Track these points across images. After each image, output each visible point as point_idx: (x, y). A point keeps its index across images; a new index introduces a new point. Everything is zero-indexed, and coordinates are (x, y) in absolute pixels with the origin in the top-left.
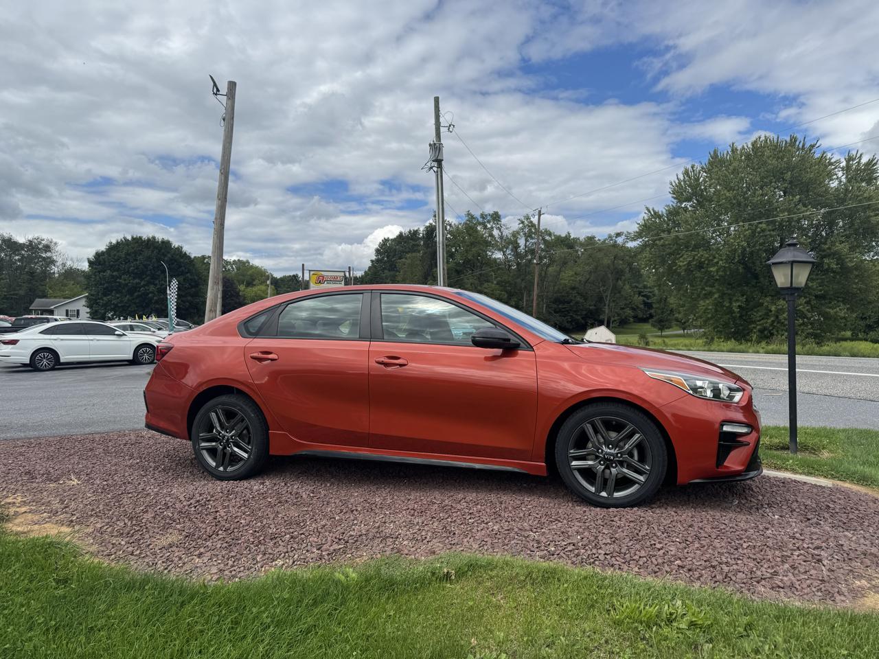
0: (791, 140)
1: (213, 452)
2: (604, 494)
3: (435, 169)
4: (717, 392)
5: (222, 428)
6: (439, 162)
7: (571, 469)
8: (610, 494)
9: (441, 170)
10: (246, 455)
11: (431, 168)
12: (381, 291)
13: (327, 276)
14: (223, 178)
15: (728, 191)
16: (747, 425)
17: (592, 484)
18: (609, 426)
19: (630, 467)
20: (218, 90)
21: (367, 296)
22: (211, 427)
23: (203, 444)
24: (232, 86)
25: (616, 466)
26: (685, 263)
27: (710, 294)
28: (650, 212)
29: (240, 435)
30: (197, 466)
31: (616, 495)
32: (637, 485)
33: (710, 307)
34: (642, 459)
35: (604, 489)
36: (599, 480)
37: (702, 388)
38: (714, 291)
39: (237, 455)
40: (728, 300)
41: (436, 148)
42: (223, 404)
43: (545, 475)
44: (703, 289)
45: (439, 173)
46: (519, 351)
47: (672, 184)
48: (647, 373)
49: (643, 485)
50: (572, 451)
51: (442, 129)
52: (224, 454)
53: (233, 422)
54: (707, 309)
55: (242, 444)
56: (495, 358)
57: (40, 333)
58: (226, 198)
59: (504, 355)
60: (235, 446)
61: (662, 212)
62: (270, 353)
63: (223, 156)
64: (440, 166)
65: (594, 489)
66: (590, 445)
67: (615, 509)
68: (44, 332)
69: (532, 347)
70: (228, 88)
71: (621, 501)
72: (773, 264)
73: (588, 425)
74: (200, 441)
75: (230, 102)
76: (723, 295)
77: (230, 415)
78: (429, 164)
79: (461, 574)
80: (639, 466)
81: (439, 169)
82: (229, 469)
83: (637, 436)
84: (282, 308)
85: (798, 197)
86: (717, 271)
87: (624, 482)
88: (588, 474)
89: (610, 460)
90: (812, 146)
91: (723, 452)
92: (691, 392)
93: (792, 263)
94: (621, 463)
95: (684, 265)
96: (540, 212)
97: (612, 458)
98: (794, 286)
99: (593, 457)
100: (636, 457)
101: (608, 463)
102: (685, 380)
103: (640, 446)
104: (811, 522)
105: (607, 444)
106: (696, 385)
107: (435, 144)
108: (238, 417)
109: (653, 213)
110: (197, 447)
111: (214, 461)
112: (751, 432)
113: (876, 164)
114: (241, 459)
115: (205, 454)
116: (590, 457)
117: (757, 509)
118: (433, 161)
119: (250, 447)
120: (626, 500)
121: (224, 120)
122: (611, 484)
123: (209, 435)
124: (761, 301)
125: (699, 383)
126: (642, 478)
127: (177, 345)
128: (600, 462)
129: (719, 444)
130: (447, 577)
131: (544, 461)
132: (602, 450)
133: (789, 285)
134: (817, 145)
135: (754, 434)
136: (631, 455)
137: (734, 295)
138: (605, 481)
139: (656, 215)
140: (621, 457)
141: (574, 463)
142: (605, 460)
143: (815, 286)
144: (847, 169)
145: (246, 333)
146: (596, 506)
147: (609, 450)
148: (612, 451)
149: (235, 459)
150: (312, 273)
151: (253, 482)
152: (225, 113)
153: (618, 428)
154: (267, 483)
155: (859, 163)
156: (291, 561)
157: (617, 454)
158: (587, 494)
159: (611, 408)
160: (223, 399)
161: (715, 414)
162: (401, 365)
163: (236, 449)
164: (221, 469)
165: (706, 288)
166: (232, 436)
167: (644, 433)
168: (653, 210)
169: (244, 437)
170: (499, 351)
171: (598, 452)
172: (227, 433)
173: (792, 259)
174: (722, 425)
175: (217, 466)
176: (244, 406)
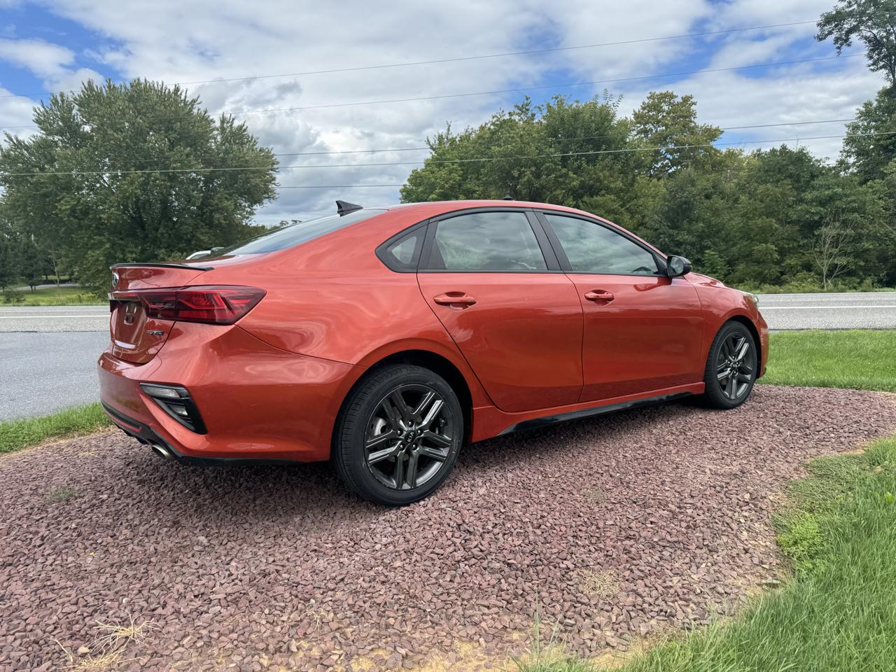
7: (718, 382)
8: (735, 395)
10: (443, 453)
15: (115, 131)
19: (743, 370)
23: (371, 457)
25: (736, 372)
26: (68, 207)
27: (101, 243)
28: (11, 140)
31: (738, 396)
32: (745, 385)
33: (102, 258)
34: (748, 363)
35: (731, 393)
38: (105, 240)
40: (120, 251)
44: (90, 238)
47: (36, 111)
49: (749, 384)
50: (718, 366)
52: (405, 464)
53: (421, 407)
54: (97, 260)
55: (438, 437)
61: (29, 143)
62: (461, 294)
65: (728, 395)
73: (725, 342)
74: (367, 453)
76: (113, 245)
80: (747, 368)
83: (745, 346)
86: (109, 218)
89: (734, 368)
90: (194, 101)
94: (739, 369)
95: (66, 210)
97: (736, 366)
101: (733, 371)
109: (15, 141)
111: (393, 478)
113: (245, 130)
114: (434, 461)
119: (451, 439)
122: (734, 387)
123: (382, 438)
124: (156, 253)
126: (749, 377)
131: (703, 380)
132: (730, 361)
134: (198, 101)
136: (743, 361)
137: (126, 246)
139: (19, 145)
141: (718, 376)
143: (206, 240)
144: (223, 129)
147: (734, 361)
149: (426, 464)
155: (231, 126)
162: (609, 300)
164: (406, 486)
165: (95, 237)
166: (419, 430)
167: (749, 341)
168: (17, 140)
172: (411, 426)
175: (399, 484)
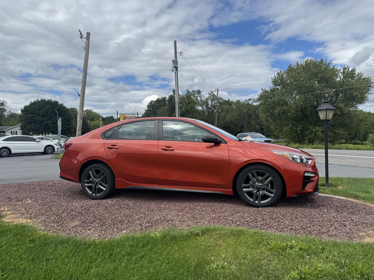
0: (321, 61)
1: (90, 188)
2: (257, 202)
3: (175, 71)
4: (302, 160)
5: (94, 177)
6: (176, 68)
7: (243, 192)
8: (259, 202)
9: (177, 71)
10: (105, 189)
11: (173, 70)
12: (162, 120)
13: (128, 116)
14: (84, 74)
15: (296, 82)
16: (314, 173)
17: (252, 198)
18: (259, 174)
19: (267, 190)
20: (82, 36)
21: (157, 121)
22: (89, 177)
23: (86, 185)
24: (88, 34)
25: (262, 190)
26: (278, 111)
27: (288, 125)
28: (263, 90)
29: (102, 181)
30: (83, 194)
31: (262, 202)
32: (270, 198)
33: (288, 130)
34: (272, 187)
35: (257, 200)
36: (254, 196)
37: (296, 158)
38: (290, 123)
39: (101, 189)
40: (295, 127)
41: (175, 62)
42: (95, 167)
43: (232, 195)
44: (285, 122)
45: (176, 73)
46: (221, 144)
47: (272, 79)
48: (274, 152)
49: (273, 198)
50: (243, 185)
51: (178, 54)
52: (95, 189)
53: (99, 175)
54: (287, 130)
55: (103, 184)
56: (211, 147)
57: (3, 140)
58: (86, 82)
59: (215, 146)
60: (100, 185)
61: (268, 90)
62: (115, 146)
63: (85, 64)
64: (177, 70)
65: (252, 200)
66: (251, 182)
67: (261, 208)
68: (4, 140)
69: (226, 142)
70: (87, 35)
71: (264, 205)
72: (319, 110)
73: (250, 174)
74: (85, 183)
75: (87, 41)
76: (293, 125)
77: (98, 172)
78: (172, 69)
79: (203, 233)
80: (271, 190)
81: (176, 71)
82: (98, 195)
83: (270, 178)
84: (120, 127)
85: (324, 84)
86: (291, 115)
87: (265, 197)
88: (250, 194)
89: (259, 188)
90: (329, 63)
91: (305, 184)
92: (292, 160)
93: (327, 110)
94: (263, 189)
95: (277, 113)
96: (218, 90)
97: (260, 187)
98: (327, 119)
99: (252, 187)
100: (270, 187)
101: (258, 189)
102: (289, 155)
103: (271, 182)
104: (339, 212)
105: (258, 181)
106: (293, 157)
107: (175, 60)
108: (101, 173)
109: (264, 91)
110: (83, 186)
111: (91, 192)
112: (316, 176)
113: (355, 71)
114: (103, 190)
115: (87, 189)
116: (250, 187)
117: (318, 207)
118: (174, 68)
119: (107, 185)
120: (266, 204)
121: (85, 49)
122: (260, 198)
123: (88, 181)
124: (309, 127)
125: (295, 156)
126: (272, 195)
127: (74, 143)
128: (255, 189)
129: (303, 181)
130: (198, 234)
131: (232, 188)
132: (256, 184)
133: (325, 119)
134: (331, 63)
135: (317, 177)
136: (268, 186)
137: (298, 125)
138: (257, 197)
139: (266, 92)
140: (264, 186)
141: (244, 189)
142: (257, 188)
144: (343, 73)
145: (104, 137)
146: (254, 207)
147: (258, 184)
148: (260, 184)
149: (100, 190)
150: (121, 115)
151: (108, 200)
152: (85, 46)
153: (262, 175)
154: (114, 200)
155: (348, 70)
156: (129, 231)
157: (262, 185)
158: (250, 202)
159: (260, 167)
160: (95, 165)
161: (302, 169)
162: (172, 150)
163: (100, 186)
164: (94, 195)
166: (99, 181)
167: (273, 177)
168: (265, 89)
169: (105, 181)
170: (213, 144)
171: (254, 185)
172: (97, 179)
173: (326, 108)
174: (304, 173)
175: (92, 194)
176: (104, 168)
